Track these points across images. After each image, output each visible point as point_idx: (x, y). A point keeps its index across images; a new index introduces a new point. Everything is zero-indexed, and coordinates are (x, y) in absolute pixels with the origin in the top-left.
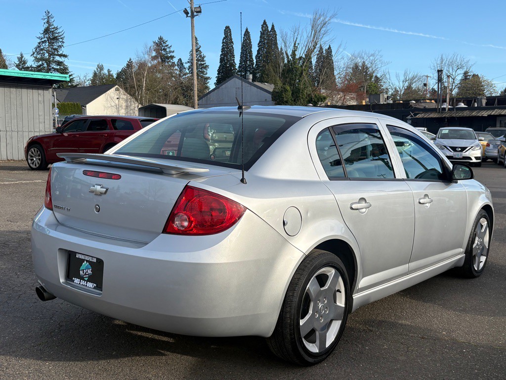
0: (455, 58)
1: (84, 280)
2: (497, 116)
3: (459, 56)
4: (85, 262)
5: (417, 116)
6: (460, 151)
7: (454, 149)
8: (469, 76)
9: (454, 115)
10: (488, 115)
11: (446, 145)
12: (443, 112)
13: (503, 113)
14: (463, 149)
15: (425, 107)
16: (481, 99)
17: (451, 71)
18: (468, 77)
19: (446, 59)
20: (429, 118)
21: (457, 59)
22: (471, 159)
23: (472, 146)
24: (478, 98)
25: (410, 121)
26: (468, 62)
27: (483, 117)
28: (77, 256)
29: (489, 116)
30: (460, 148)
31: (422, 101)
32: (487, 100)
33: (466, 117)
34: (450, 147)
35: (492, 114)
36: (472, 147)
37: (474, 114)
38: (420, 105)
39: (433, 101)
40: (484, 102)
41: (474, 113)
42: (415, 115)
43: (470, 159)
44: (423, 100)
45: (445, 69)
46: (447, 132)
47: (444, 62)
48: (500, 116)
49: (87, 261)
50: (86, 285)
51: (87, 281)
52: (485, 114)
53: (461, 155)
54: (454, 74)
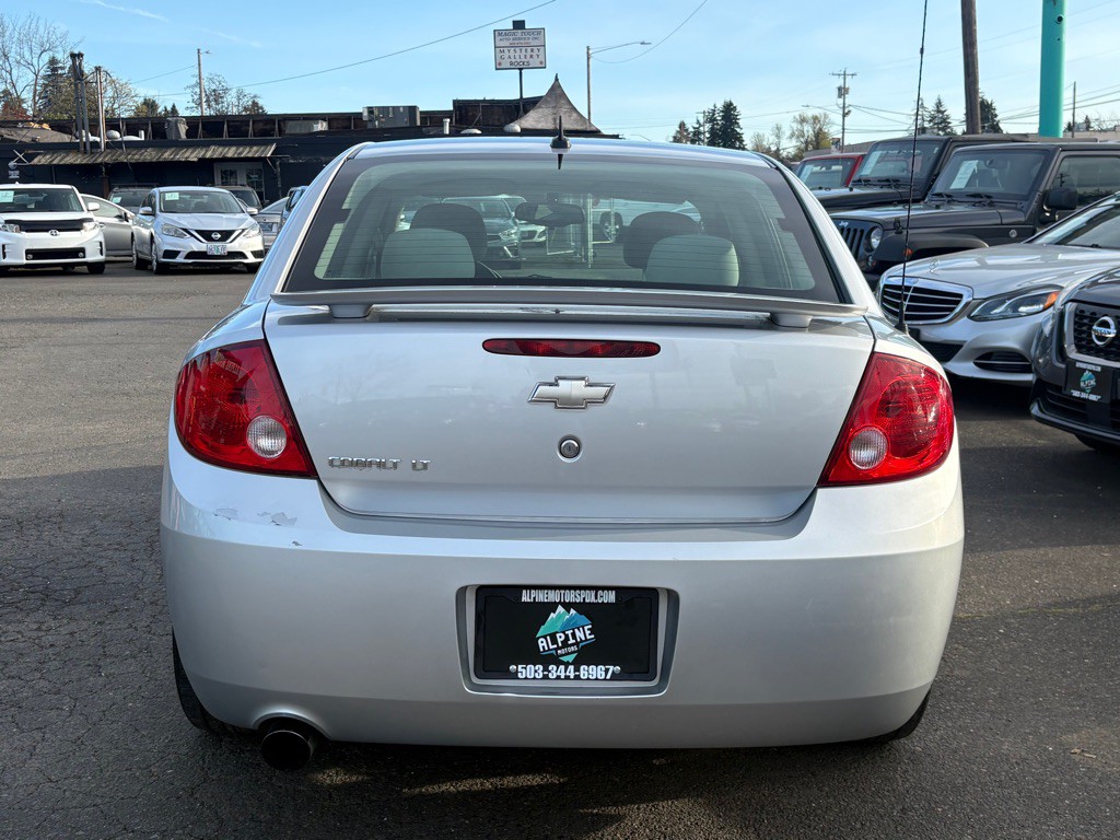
0: (33, 26)
1: (558, 663)
2: (218, 160)
3: (42, 22)
4: (560, 609)
5: (35, 161)
6: (220, 240)
7: (207, 235)
8: (62, 68)
9: (123, 159)
10: (200, 159)
11: (188, 226)
12: (94, 150)
13: (230, 155)
14: (226, 235)
15: (34, 140)
16: (176, 123)
17: (27, 55)
18: (60, 72)
19: (11, 27)
20: (65, 165)
21: (37, 27)
22: (246, 257)
23: (242, 227)
24: (169, 122)
25: (17, 172)
26: (65, 36)
27: (188, 164)
28: (524, 599)
29: (202, 160)
30: (219, 232)
31: (20, 125)
32: (188, 124)
33: (151, 163)
34: (197, 231)
35: (208, 156)
36: (243, 230)
37: (168, 155)
38: (19, 135)
39: (45, 126)
40: (183, 129)
41: (166, 155)
42: (30, 157)
43: (242, 255)
44: (22, 122)
45: (13, 50)
46: (176, 197)
47: (7, 34)
48: (225, 160)
49: (567, 606)
50: (577, 678)
51: (577, 664)
52: (193, 155)
53: (224, 248)
54: (35, 62)
